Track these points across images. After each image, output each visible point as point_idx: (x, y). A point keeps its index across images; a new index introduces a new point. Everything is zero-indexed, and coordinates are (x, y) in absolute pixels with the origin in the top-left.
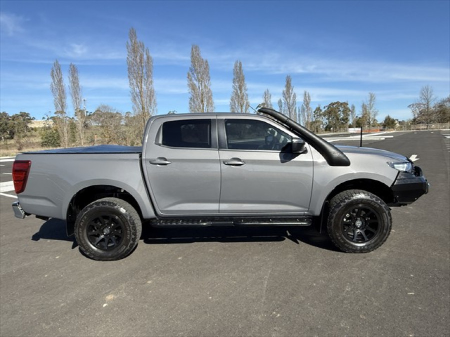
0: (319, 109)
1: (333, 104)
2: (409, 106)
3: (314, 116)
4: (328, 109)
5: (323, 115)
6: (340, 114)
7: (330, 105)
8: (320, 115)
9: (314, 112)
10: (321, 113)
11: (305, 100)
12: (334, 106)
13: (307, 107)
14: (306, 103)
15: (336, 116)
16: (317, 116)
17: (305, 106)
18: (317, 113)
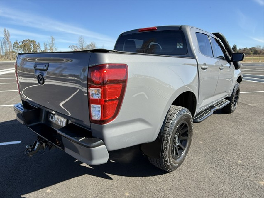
0: (16, 43)
1: (26, 41)
2: (69, 47)
3: (14, 48)
4: (23, 43)
5: (21, 47)
6: (31, 48)
7: (23, 41)
8: (18, 47)
9: (13, 45)
10: (19, 46)
11: (6, 35)
12: (27, 42)
13: (8, 41)
14: (6, 37)
15: (29, 49)
16: (16, 48)
17: (6, 40)
18: (16, 46)
